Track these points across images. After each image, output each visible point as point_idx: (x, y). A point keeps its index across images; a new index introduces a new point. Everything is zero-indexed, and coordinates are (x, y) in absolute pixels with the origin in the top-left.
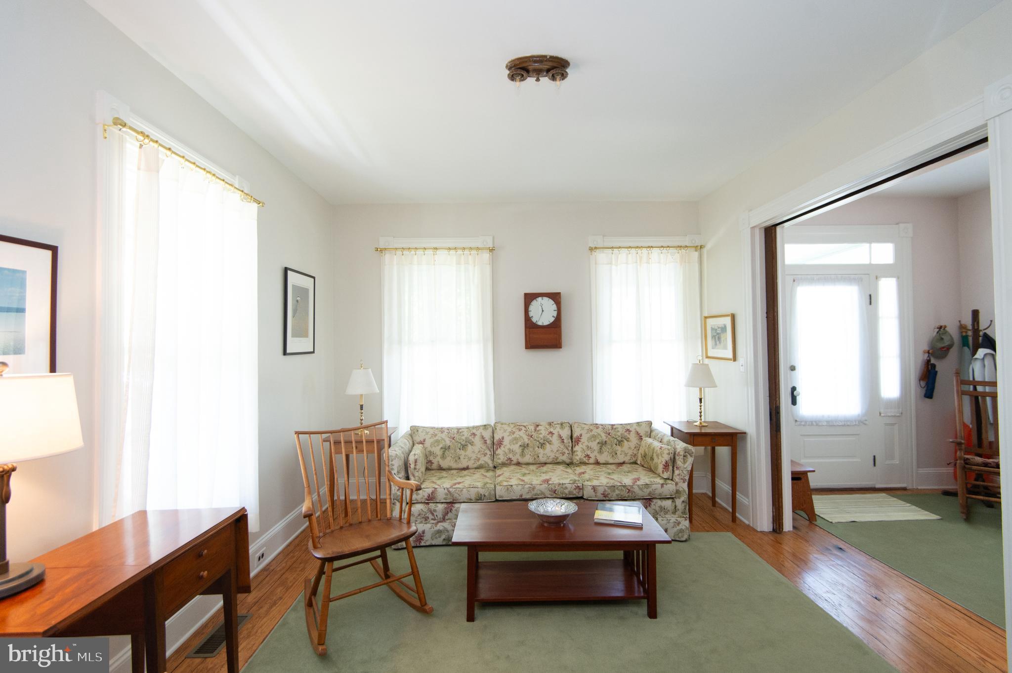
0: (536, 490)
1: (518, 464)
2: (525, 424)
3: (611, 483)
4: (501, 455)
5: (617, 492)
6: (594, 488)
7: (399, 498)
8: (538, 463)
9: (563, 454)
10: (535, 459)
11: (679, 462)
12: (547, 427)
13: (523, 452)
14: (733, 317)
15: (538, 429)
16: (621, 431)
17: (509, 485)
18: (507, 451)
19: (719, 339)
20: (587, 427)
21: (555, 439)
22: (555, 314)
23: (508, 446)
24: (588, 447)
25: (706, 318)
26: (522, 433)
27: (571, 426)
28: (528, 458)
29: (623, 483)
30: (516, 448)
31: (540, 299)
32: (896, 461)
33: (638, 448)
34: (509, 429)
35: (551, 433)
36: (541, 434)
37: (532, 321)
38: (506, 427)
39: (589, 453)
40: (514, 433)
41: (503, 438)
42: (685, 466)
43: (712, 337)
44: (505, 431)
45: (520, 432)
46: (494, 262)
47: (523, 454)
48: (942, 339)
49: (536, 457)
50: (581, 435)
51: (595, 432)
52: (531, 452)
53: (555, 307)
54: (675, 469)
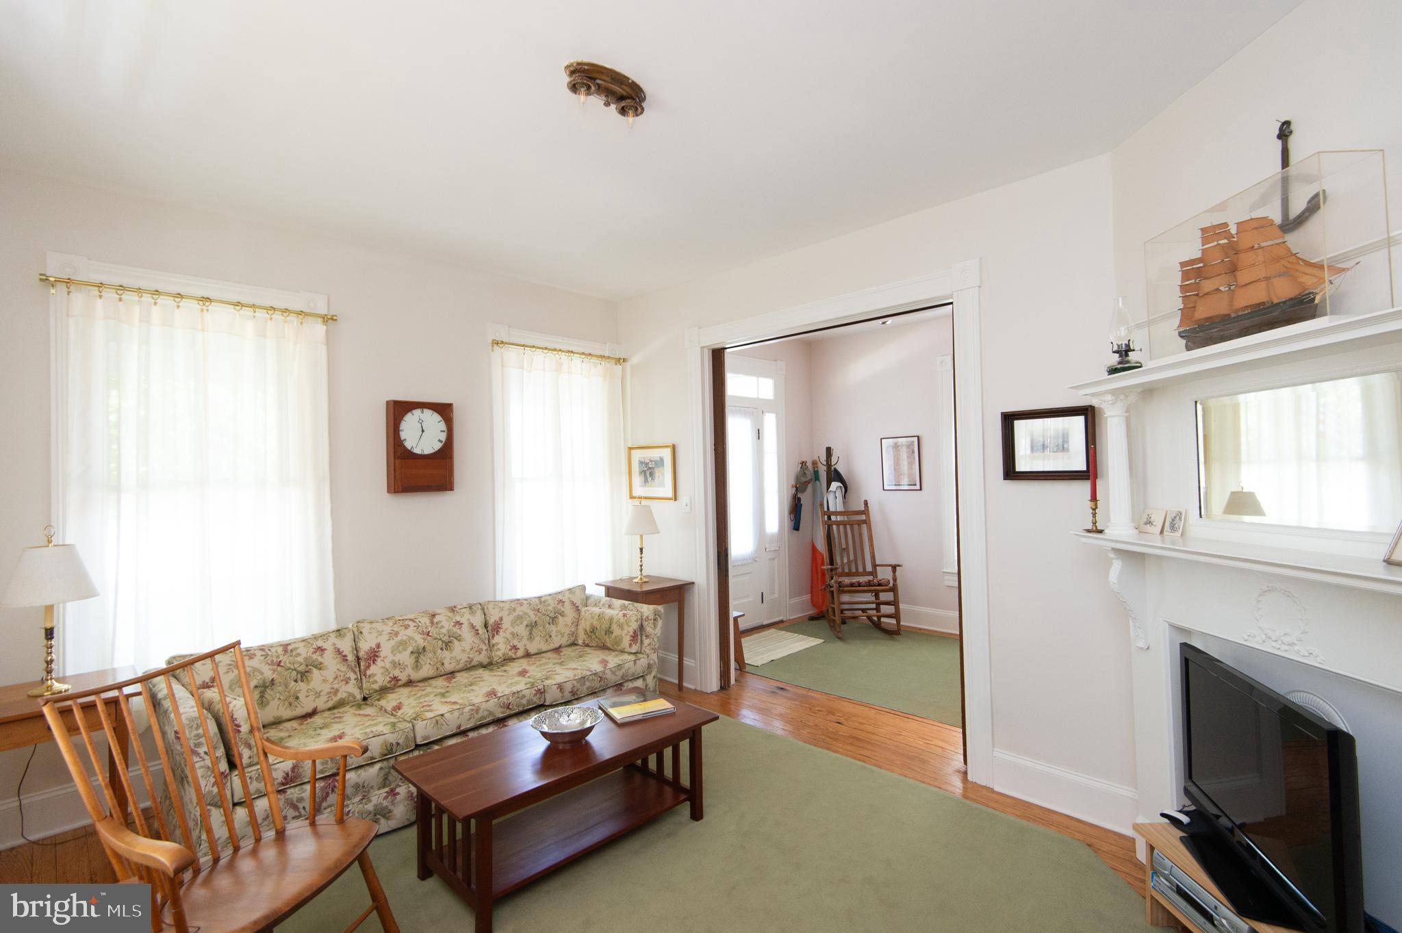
0: (481, 712)
1: (409, 683)
2: (412, 617)
3: (579, 674)
4: (378, 674)
5: (588, 684)
6: (560, 687)
7: (217, 799)
8: (442, 673)
9: (480, 652)
10: (437, 669)
11: (649, 629)
12: (450, 614)
13: (417, 661)
14: (674, 448)
15: (435, 620)
16: (552, 604)
17: (439, 715)
18: (388, 665)
19: (651, 474)
20: (507, 606)
21: (465, 632)
22: (443, 437)
23: (391, 658)
24: (513, 634)
25: (630, 449)
26: (411, 632)
27: (483, 609)
28: (426, 671)
29: (593, 669)
30: (405, 657)
31: (417, 412)
32: (776, 596)
33: (577, 623)
34: (387, 629)
35: (458, 623)
36: (443, 627)
37: (405, 447)
38: (379, 626)
39: (515, 642)
40: (397, 634)
41: (378, 646)
42: (655, 631)
43: (641, 473)
44: (380, 633)
45: (407, 631)
46: (329, 340)
47: (417, 666)
48: (805, 473)
49: (438, 666)
50: (501, 619)
51: (519, 611)
52: (431, 659)
53: (443, 426)
54: (644, 638)
